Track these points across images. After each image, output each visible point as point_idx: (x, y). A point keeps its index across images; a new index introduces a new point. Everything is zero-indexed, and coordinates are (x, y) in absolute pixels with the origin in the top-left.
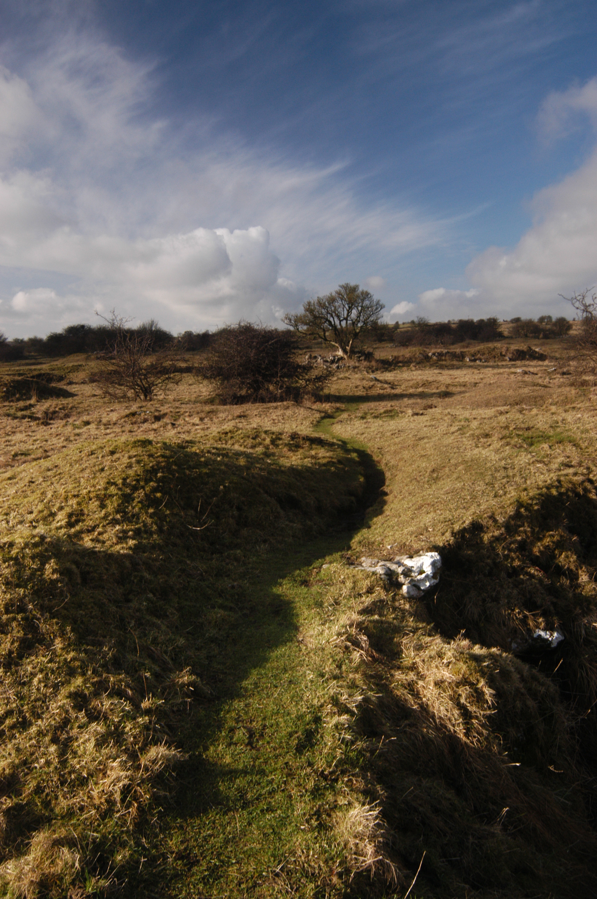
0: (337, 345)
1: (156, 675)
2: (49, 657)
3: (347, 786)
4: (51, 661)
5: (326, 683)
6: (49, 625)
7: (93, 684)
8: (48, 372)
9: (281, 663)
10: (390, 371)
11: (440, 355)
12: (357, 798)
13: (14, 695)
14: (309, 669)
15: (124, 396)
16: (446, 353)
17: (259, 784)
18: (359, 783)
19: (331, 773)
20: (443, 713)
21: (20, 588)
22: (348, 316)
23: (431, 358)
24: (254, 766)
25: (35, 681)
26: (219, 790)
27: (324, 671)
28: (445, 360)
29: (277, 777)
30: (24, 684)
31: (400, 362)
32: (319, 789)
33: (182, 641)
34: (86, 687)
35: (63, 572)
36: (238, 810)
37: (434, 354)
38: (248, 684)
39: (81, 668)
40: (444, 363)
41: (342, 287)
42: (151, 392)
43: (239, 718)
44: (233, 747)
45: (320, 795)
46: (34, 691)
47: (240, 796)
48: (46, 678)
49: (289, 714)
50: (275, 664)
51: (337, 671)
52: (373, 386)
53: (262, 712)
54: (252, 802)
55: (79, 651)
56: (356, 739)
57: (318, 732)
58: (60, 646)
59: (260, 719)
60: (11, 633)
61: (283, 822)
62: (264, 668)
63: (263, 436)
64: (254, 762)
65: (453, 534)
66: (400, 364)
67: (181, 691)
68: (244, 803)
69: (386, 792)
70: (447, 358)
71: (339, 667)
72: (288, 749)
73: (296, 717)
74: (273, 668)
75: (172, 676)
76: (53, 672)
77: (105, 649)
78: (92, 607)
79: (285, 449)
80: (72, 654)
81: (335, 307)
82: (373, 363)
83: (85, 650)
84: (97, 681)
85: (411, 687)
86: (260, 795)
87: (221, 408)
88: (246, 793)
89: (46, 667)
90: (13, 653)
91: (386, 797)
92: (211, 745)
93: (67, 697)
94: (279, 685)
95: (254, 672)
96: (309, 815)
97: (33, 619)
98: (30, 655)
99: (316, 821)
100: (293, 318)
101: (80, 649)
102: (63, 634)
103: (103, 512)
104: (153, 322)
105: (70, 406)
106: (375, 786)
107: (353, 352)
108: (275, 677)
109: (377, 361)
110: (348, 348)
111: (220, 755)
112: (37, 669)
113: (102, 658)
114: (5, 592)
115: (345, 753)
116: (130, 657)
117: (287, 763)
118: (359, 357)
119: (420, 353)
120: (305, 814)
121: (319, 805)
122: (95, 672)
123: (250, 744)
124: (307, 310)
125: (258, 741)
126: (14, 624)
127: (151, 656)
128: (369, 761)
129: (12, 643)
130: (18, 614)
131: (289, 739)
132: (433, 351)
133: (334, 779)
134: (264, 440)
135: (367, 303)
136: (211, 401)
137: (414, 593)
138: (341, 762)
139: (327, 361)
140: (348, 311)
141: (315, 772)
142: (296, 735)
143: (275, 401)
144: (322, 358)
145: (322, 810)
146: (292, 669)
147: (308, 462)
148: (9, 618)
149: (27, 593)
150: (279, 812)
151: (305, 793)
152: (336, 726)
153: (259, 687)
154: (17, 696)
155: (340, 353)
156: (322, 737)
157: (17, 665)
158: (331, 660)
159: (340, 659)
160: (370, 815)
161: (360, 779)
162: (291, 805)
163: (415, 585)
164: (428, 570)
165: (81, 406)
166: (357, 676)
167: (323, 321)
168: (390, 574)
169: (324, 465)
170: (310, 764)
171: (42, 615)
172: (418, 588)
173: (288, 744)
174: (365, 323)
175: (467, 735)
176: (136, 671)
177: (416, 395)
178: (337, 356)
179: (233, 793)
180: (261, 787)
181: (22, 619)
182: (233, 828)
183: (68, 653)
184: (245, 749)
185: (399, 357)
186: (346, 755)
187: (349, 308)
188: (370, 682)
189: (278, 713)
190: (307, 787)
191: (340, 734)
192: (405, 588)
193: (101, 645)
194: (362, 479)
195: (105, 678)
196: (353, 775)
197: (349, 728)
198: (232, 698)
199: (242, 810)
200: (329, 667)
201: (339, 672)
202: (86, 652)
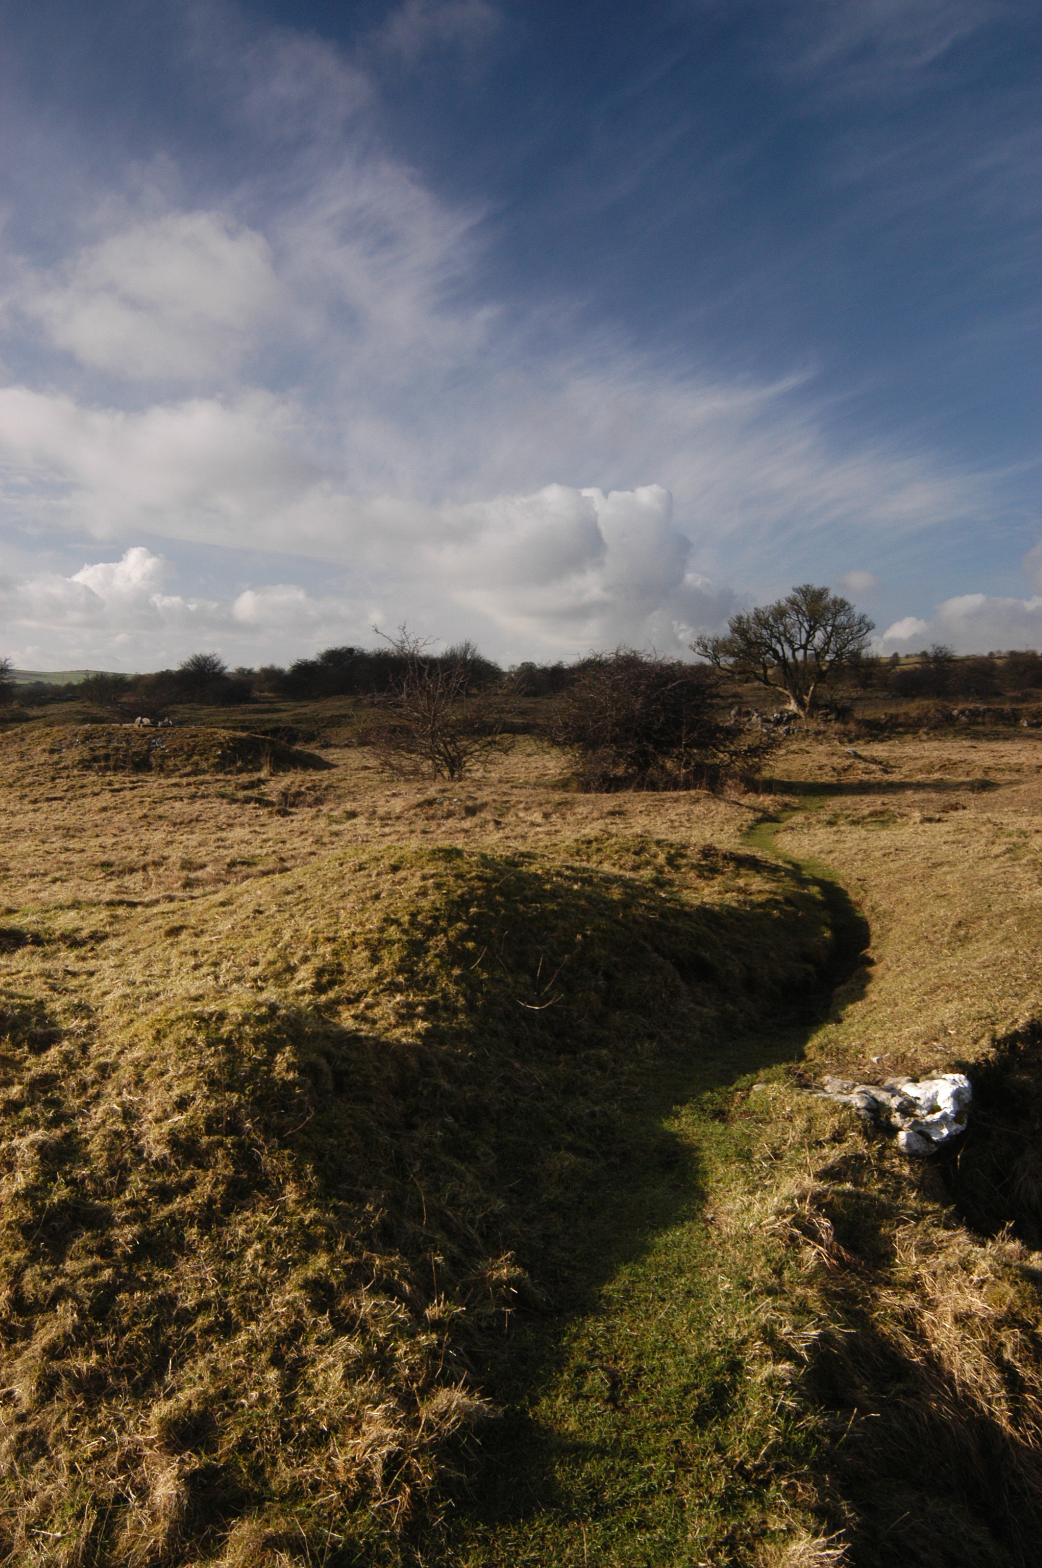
0: (787, 692)
1: (452, 1261)
2: (274, 1215)
3: (786, 1496)
4: (276, 1222)
5: (754, 1300)
6: (277, 1159)
7: (346, 1268)
8: (291, 725)
9: (673, 1257)
10: (882, 741)
11: (974, 714)
12: (804, 1521)
13: (214, 1275)
14: (723, 1272)
15: (416, 772)
16: (985, 711)
17: (626, 1475)
18: (808, 1493)
19: (757, 1469)
20: (969, 1374)
21: (232, 1091)
22: (808, 641)
23: (957, 718)
24: (618, 1441)
25: (250, 1254)
26: (555, 1478)
27: (750, 1278)
28: (983, 724)
29: (658, 1465)
30: (230, 1258)
31: (900, 725)
32: (733, 1496)
33: (500, 1205)
34: (333, 1272)
35: (304, 1068)
36: (587, 1518)
37: (962, 712)
38: (613, 1290)
39: (327, 1238)
40: (980, 728)
41: (799, 590)
42: (461, 766)
43: (594, 1350)
44: (581, 1402)
45: (735, 1508)
46: (247, 1271)
47: (591, 1494)
48: (268, 1250)
49: (684, 1352)
50: (663, 1259)
51: (774, 1280)
52: (850, 766)
53: (635, 1344)
54: (612, 1507)
55: (324, 1208)
56: (806, 1410)
57: (736, 1390)
58: (294, 1196)
59: (632, 1356)
60: (214, 1168)
61: (667, 1550)
62: (643, 1263)
63: (654, 849)
64: (619, 1435)
65: (995, 1042)
66: (901, 729)
67: (495, 1293)
68: (597, 1507)
69: (858, 1515)
70: (987, 719)
71: (778, 1272)
72: (681, 1416)
73: (696, 1358)
74: (658, 1265)
75: (481, 1265)
76: (279, 1241)
77: (369, 1208)
78: (350, 1134)
79: (692, 874)
80: (313, 1213)
81: (785, 626)
82: (852, 726)
83: (334, 1207)
84: (352, 1264)
85: (909, 1320)
86: (627, 1496)
87: (581, 796)
88: (602, 1490)
89: (268, 1232)
90: (215, 1202)
91: (858, 1525)
92: (543, 1395)
93: (302, 1287)
94: (667, 1296)
95: (625, 1270)
96: (715, 1544)
97: (251, 1146)
98: (243, 1208)
99: (726, 1556)
100: (710, 644)
101: (327, 1206)
102: (299, 1177)
103: (376, 970)
104: (468, 645)
105: (324, 784)
106: (838, 1502)
107: (815, 705)
108: (662, 1281)
109: (858, 722)
110: (807, 699)
111: (558, 1416)
112: (254, 1234)
113: (363, 1223)
114: (208, 1098)
115: (783, 1433)
116: (410, 1226)
117: (677, 1442)
118: (827, 714)
119: (937, 710)
120: (706, 1540)
121: (734, 1527)
122: (349, 1247)
123: (612, 1399)
124: (734, 630)
125: (626, 1396)
126: (220, 1153)
127: (445, 1226)
128: (827, 1453)
129: (215, 1186)
130: (226, 1136)
131: (683, 1398)
132: (960, 707)
133: (762, 1480)
134: (655, 856)
135: (842, 619)
136: (563, 785)
137: (919, 1146)
138: (775, 1450)
139: (769, 721)
140: (808, 633)
141: (729, 1463)
142: (696, 1392)
143: (675, 789)
144: (761, 715)
145: (738, 1537)
146: (693, 1269)
147: (731, 899)
148: (212, 1143)
149: (243, 1102)
150: (660, 1530)
151: (708, 1501)
152: (769, 1381)
153: (632, 1297)
154: (217, 1277)
155: (792, 707)
156: (742, 1399)
157: (221, 1223)
158: (763, 1259)
159: (780, 1259)
160: (828, 1555)
161: (810, 1486)
162: (682, 1520)
163: (921, 1132)
164: (947, 1105)
165: (342, 784)
166: (810, 1292)
167: (763, 649)
168: (876, 1109)
169: (760, 905)
170: (720, 1449)
171: (266, 1141)
172: (927, 1138)
173: (680, 1406)
174: (839, 654)
175: (1014, 1421)
176: (420, 1251)
177: (928, 785)
178: (787, 711)
179: (578, 1487)
180: (630, 1481)
181: (234, 1145)
182: (577, 1551)
183: (306, 1209)
184: (602, 1408)
185: (897, 716)
186: (785, 1438)
187: (810, 626)
188: (834, 1305)
189: (664, 1348)
190: (713, 1490)
191: (776, 1397)
192: (902, 1136)
193: (362, 1200)
194: (827, 934)
195: (366, 1259)
196: (798, 1477)
197: (793, 1387)
198: (584, 1315)
199: (594, 1519)
200: (759, 1272)
201: (777, 1281)
202: (336, 1210)
